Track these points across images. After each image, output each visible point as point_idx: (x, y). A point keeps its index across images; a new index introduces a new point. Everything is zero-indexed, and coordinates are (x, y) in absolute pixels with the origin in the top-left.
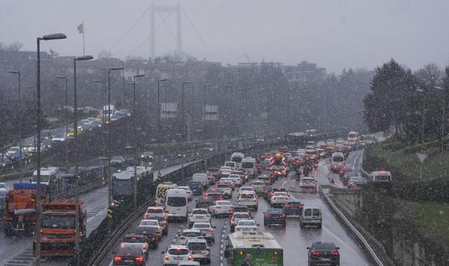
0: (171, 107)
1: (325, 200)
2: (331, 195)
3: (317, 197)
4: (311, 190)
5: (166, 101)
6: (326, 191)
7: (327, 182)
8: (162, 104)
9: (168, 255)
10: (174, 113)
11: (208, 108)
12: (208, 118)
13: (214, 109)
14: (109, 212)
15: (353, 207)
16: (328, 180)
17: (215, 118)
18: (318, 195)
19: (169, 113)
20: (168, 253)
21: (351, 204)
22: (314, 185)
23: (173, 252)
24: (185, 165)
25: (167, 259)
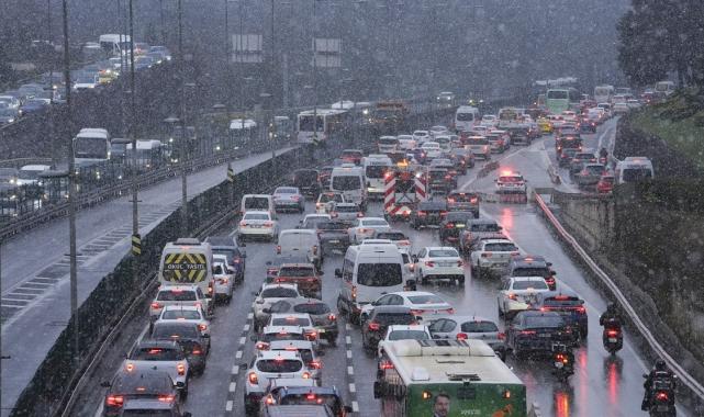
0: (253, 42)
1: (544, 217)
2: (556, 207)
3: (528, 211)
4: (517, 197)
5: (241, 31)
6: (544, 200)
7: (546, 182)
8: (234, 37)
9: (255, 372)
10: (258, 53)
11: (321, 44)
12: (322, 62)
13: (333, 45)
14: (134, 243)
15: (595, 230)
16: (549, 178)
17: (334, 62)
18: (529, 206)
19: (248, 53)
20: (255, 368)
21: (592, 223)
22: (522, 188)
23: (267, 366)
24: (278, 153)
25: (255, 382)
